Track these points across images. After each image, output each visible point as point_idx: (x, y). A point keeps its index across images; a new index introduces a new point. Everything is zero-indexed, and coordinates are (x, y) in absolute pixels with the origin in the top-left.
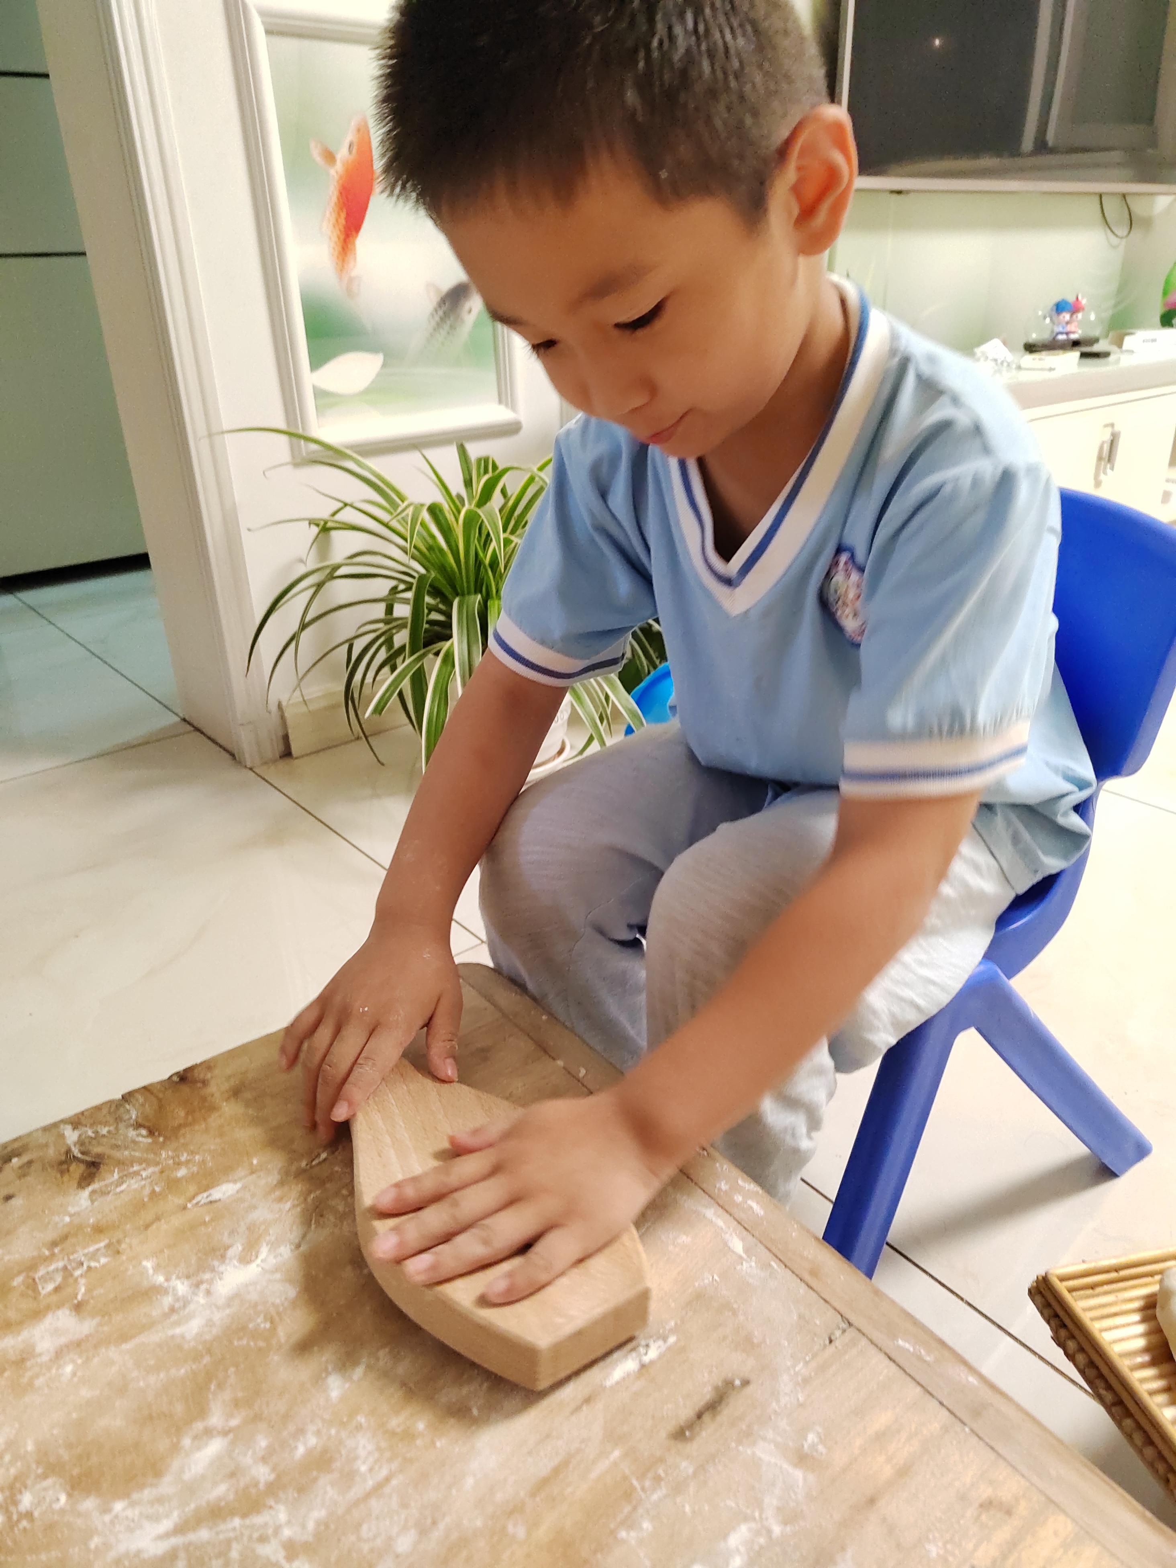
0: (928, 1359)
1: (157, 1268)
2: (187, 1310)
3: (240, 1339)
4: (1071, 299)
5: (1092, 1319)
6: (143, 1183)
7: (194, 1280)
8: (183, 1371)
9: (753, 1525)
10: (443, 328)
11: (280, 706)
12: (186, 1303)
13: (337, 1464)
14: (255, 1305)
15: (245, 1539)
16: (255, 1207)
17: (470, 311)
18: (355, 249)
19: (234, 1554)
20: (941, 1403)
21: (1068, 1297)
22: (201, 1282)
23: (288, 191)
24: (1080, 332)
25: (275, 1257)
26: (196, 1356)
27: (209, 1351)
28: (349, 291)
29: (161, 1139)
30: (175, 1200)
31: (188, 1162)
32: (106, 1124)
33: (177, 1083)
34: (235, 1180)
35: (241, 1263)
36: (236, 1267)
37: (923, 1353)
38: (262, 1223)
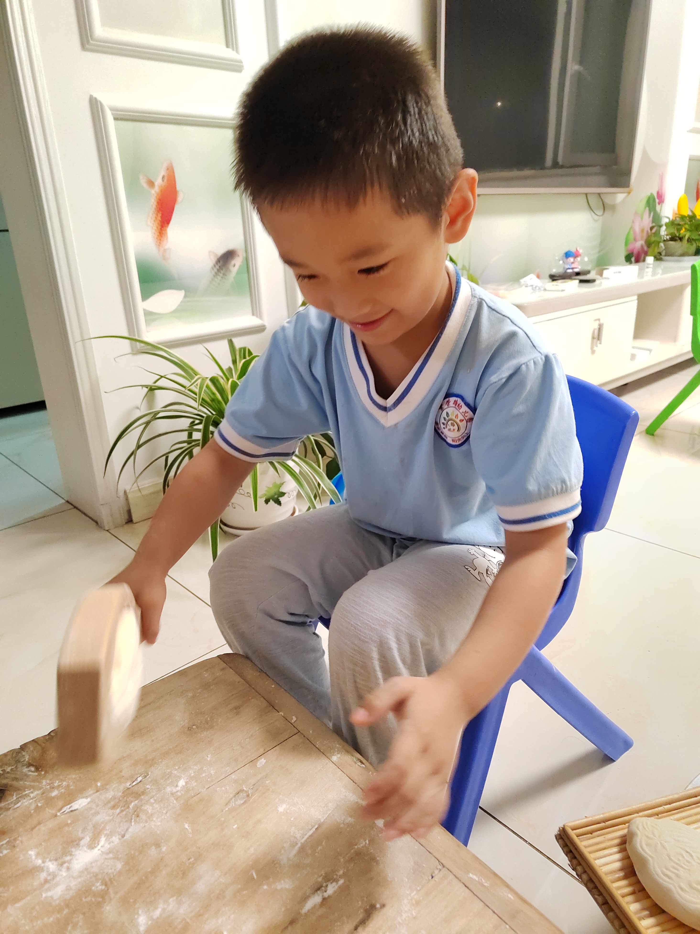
0: (486, 884)
1: (38, 855)
2: (55, 881)
3: (86, 898)
4: (573, 250)
5: (590, 853)
6: (31, 801)
7: (60, 861)
8: (51, 919)
10: (219, 275)
11: (125, 492)
12: (54, 876)
14: (97, 875)
16: (97, 813)
17: (234, 266)
18: (167, 233)
20: (494, 912)
21: (576, 840)
22: (64, 862)
23: (127, 203)
24: (580, 267)
25: (109, 844)
26: (60, 911)
27: (67, 906)
28: (164, 258)
29: (43, 773)
30: (50, 811)
31: (59, 786)
32: (10, 765)
33: (53, 736)
34: (87, 796)
35: (88, 849)
36: (86, 851)
37: (483, 881)
38: (102, 823)
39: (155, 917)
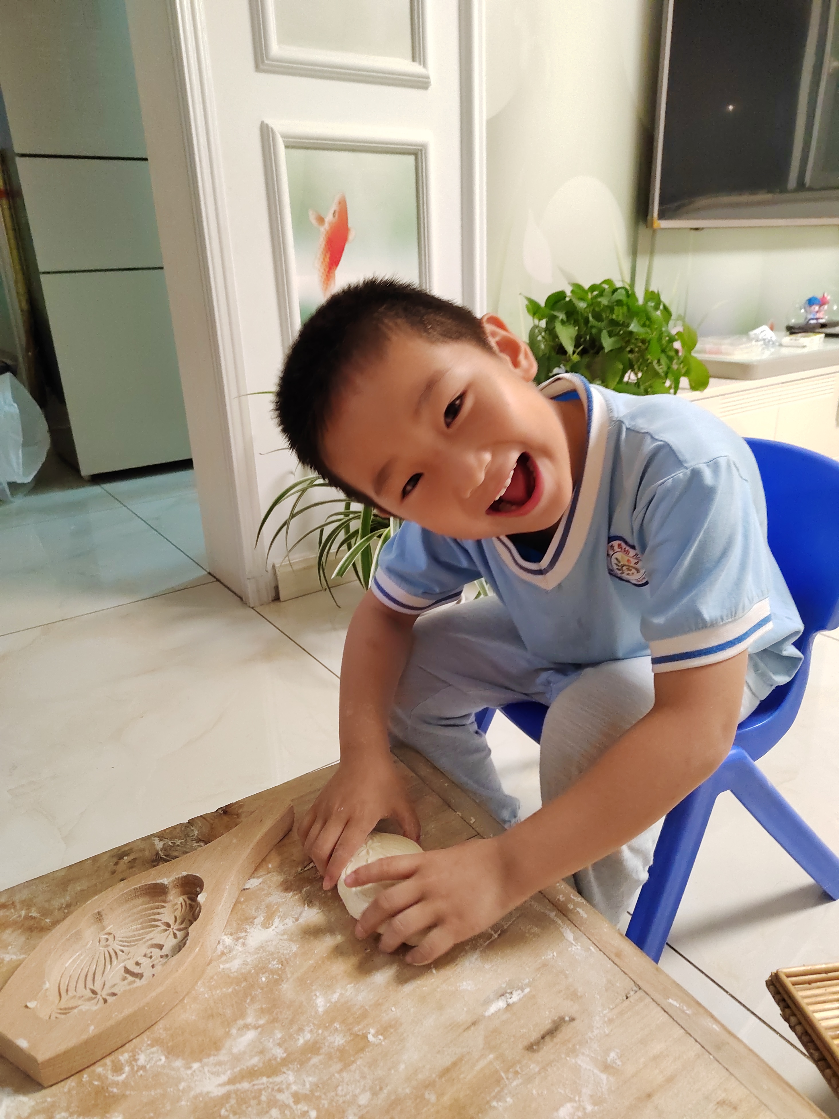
0: (688, 1012)
2: (232, 954)
4: (819, 296)
5: (808, 1004)
7: (235, 936)
8: (230, 990)
9: (575, 1105)
12: (231, 950)
13: (322, 1051)
14: (272, 954)
15: (270, 1090)
16: (270, 894)
18: (335, 278)
19: (263, 1098)
20: (696, 1041)
21: (792, 989)
22: (239, 938)
23: (294, 241)
24: (826, 317)
25: (283, 925)
26: (238, 983)
27: (245, 979)
32: (179, 838)
33: (221, 814)
34: (258, 877)
35: (263, 927)
36: (260, 930)
37: (685, 1008)
38: (276, 904)
39: (333, 1000)
